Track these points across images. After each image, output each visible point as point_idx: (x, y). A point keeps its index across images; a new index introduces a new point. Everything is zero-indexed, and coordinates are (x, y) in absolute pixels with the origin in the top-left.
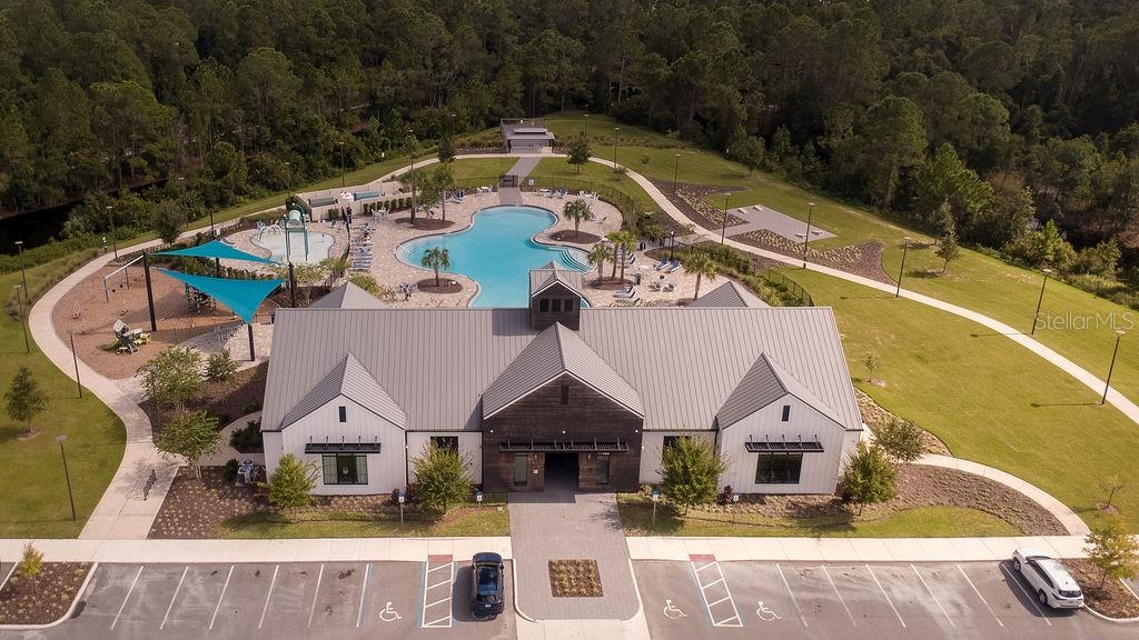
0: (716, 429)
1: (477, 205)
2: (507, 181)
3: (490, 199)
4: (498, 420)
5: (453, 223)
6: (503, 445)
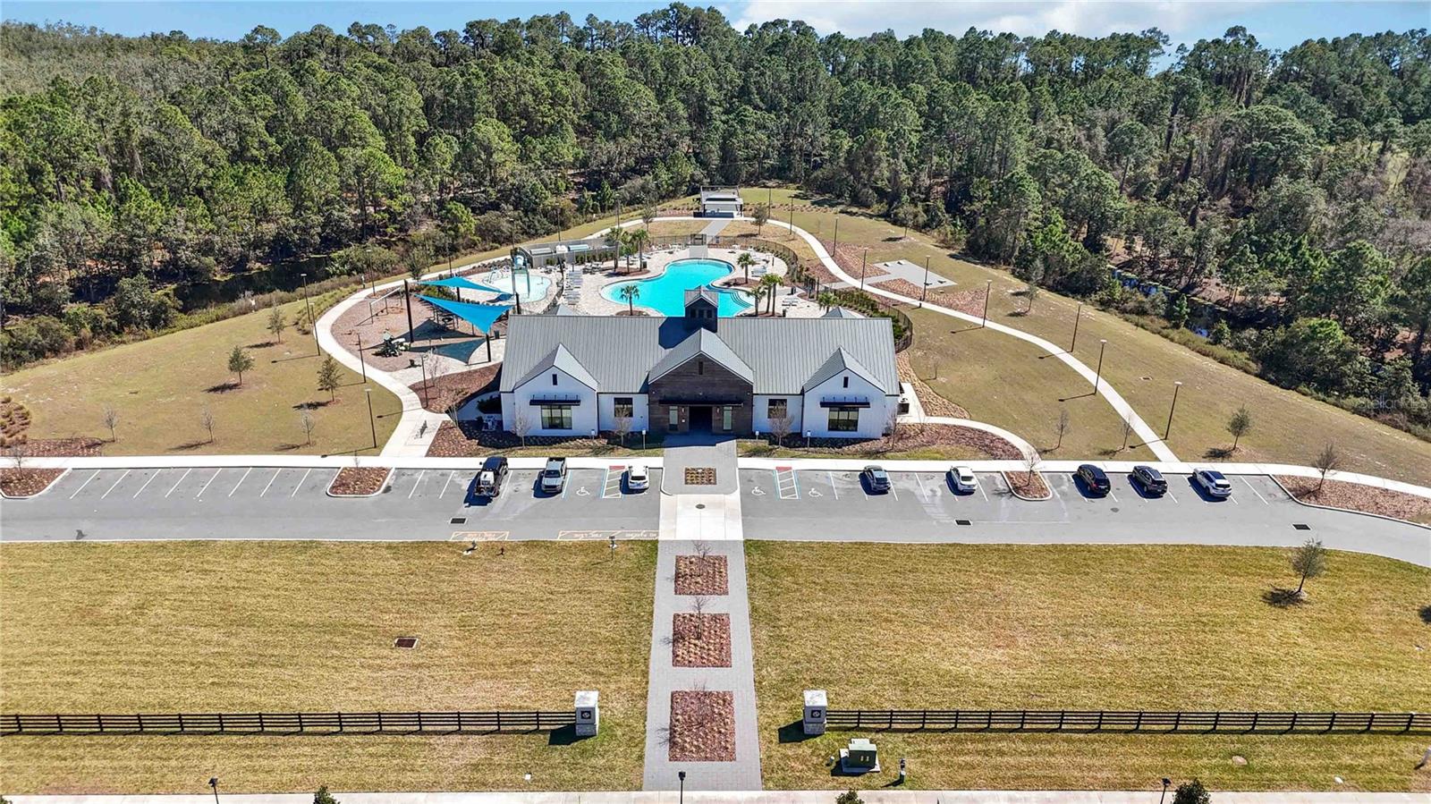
0: (802, 393)
1: (671, 258)
2: (697, 239)
3: (682, 253)
4: (657, 384)
5: (649, 272)
6: (661, 402)
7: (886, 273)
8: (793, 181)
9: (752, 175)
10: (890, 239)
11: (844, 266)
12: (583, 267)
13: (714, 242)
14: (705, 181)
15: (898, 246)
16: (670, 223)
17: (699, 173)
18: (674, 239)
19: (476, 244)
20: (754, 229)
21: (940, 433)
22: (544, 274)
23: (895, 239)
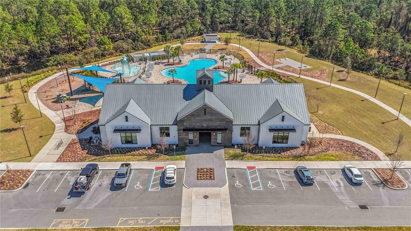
0: (259, 124)
1: (191, 58)
2: (202, 51)
3: (196, 56)
4: (182, 121)
5: (182, 64)
6: (184, 130)
7: (281, 63)
8: (238, 30)
9: (222, 28)
10: (279, 50)
11: (262, 60)
12: (155, 62)
13: (209, 52)
14: (205, 30)
15: (283, 52)
16: (192, 45)
17: (203, 28)
18: (193, 50)
19: (113, 54)
20: (225, 47)
21: (330, 144)
22: (138, 65)
23: (281, 50)
